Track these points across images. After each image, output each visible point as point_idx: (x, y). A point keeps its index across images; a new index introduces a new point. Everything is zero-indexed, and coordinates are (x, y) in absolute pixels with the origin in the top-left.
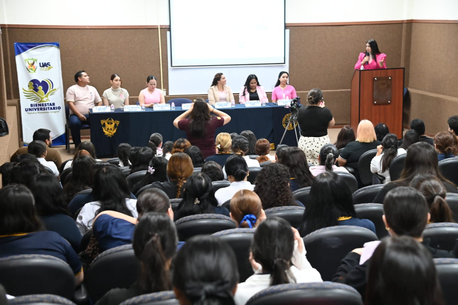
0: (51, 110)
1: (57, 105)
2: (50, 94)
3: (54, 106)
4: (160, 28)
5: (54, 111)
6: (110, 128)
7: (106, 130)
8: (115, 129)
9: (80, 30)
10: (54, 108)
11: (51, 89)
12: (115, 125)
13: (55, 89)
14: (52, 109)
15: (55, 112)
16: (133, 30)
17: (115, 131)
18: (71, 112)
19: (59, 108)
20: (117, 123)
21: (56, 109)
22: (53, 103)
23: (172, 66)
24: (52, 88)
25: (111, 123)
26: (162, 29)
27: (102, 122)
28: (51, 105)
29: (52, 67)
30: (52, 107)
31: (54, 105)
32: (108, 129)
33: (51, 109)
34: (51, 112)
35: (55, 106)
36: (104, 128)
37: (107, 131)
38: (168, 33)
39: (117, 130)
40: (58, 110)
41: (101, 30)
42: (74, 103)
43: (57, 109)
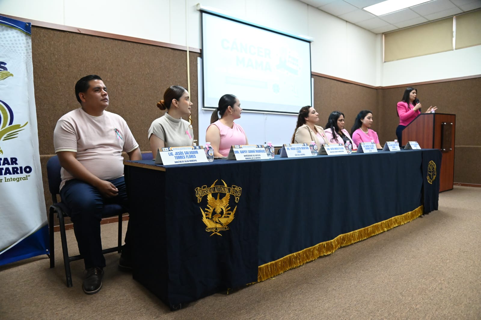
0: (8, 175)
1: (21, 163)
2: (5, 136)
3: (14, 166)
4: (190, 52)
5: (15, 176)
6: (218, 211)
7: (209, 218)
8: (232, 210)
9: (66, 33)
10: (15, 171)
11: (7, 126)
12: (232, 198)
13: (18, 126)
14: (10, 173)
15: (18, 180)
16: (151, 47)
17: (232, 217)
18: (64, 176)
19: (28, 169)
20: (236, 192)
21: (19, 171)
22: (12, 159)
23: (204, 107)
24: (11, 123)
25: (222, 195)
26: (191, 53)
27: (199, 193)
28: (9, 164)
29: (12, 75)
30: (10, 167)
31: (16, 164)
32: (214, 213)
33: (8, 171)
34: (7, 180)
35: (18, 166)
36: (205, 211)
37: (212, 219)
38: (199, 59)
39: (235, 215)
40: (24, 174)
41: (103, 39)
42: (76, 155)
43: (22, 172)
